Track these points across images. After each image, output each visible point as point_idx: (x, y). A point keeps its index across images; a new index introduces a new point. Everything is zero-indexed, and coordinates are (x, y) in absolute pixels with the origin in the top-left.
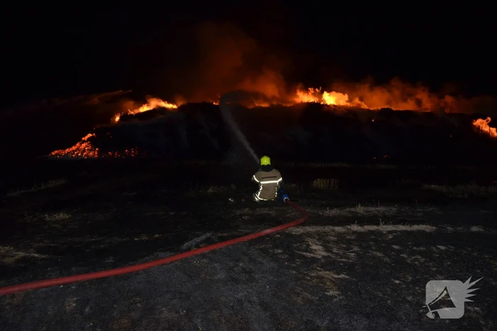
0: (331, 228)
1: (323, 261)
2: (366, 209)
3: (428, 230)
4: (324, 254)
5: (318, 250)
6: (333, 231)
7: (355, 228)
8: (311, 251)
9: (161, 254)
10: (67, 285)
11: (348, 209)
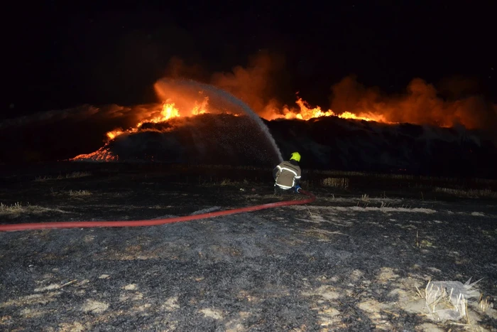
0: (334, 208)
1: (320, 225)
2: (371, 199)
3: (427, 213)
4: (323, 220)
5: (318, 219)
6: (336, 209)
7: (357, 208)
8: (311, 219)
9: (171, 216)
10: (86, 229)
11: (354, 198)
